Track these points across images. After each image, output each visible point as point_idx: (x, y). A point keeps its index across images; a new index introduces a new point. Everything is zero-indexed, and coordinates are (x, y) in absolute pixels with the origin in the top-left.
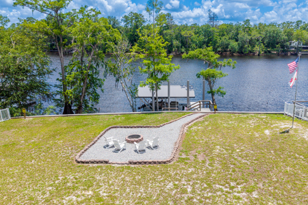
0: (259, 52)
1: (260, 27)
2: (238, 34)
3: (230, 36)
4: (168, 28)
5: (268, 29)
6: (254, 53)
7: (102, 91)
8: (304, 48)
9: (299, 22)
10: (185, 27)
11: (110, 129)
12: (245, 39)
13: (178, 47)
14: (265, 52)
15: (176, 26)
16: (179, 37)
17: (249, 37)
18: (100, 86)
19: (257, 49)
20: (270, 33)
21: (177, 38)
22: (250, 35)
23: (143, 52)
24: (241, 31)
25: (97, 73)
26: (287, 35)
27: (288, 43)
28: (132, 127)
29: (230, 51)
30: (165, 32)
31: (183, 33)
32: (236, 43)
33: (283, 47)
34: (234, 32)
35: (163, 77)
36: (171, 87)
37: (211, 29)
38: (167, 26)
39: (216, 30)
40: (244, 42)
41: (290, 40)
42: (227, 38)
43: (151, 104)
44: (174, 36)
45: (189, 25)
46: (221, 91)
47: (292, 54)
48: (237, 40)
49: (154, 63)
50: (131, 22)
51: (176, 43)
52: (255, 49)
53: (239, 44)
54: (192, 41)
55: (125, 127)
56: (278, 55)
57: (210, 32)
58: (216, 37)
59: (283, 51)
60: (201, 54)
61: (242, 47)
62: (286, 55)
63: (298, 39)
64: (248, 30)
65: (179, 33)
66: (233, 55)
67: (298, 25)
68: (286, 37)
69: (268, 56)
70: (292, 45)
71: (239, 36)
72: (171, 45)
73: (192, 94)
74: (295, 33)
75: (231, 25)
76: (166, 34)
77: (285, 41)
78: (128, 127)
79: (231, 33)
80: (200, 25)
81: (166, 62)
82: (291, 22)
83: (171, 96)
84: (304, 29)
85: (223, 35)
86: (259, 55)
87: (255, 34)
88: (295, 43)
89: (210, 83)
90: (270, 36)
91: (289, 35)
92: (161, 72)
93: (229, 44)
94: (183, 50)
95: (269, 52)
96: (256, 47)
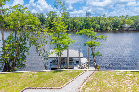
0: (110, 30)
1: (110, 18)
2: (100, 21)
3: (96, 22)
4: (67, 19)
5: (114, 19)
6: (108, 30)
7: (28, 54)
8: (131, 28)
9: (127, 16)
10: (75, 18)
11: (24, 90)
12: (103, 23)
13: (72, 27)
14: (113, 29)
15: (71, 17)
16: (72, 22)
17: (105, 23)
18: (27, 51)
19: (109, 28)
20: (115, 21)
21: (71, 23)
22: (105, 22)
23: (52, 32)
24: (101, 20)
25: (25, 44)
26: (123, 22)
27: (123, 25)
28: (40, 89)
29: (96, 29)
30: (66, 20)
31: (74, 21)
32: (99, 25)
33: (121, 27)
34: (98, 20)
35: (65, 47)
36: (69, 51)
37: (87, 19)
38: (67, 17)
39: (90, 19)
40: (103, 25)
41: (124, 24)
42: (95, 23)
43: (57, 60)
44: (70, 22)
45: (77, 17)
46: (99, 54)
47: (125, 31)
48: (99, 24)
49: (59, 39)
50: (50, 16)
51: (71, 25)
52: (108, 28)
53: (100, 26)
54: (78, 24)
55: (35, 88)
56: (119, 31)
57: (87, 20)
58: (90, 23)
59: (121, 29)
60: (86, 32)
61: (102, 27)
62: (123, 31)
63: (128, 23)
64: (105, 19)
65: (72, 21)
66: (97, 31)
67: (127, 17)
68: (123, 23)
69: (114, 31)
70: (125, 26)
71: (101, 22)
72: (69, 26)
73: (82, 55)
74: (126, 21)
75: (96, 17)
76: (66, 21)
77: (122, 24)
78: (38, 89)
79: (97, 21)
80: (82, 17)
81: (67, 38)
82: (124, 16)
83: (69, 57)
84: (130, 19)
85: (93, 22)
86: (110, 31)
87: (108, 21)
88: (126, 25)
89: (92, 49)
90: (115, 22)
91: (124, 21)
92: (63, 45)
93: (96, 26)
94: (74, 28)
95: (115, 29)
96: (109, 27)
